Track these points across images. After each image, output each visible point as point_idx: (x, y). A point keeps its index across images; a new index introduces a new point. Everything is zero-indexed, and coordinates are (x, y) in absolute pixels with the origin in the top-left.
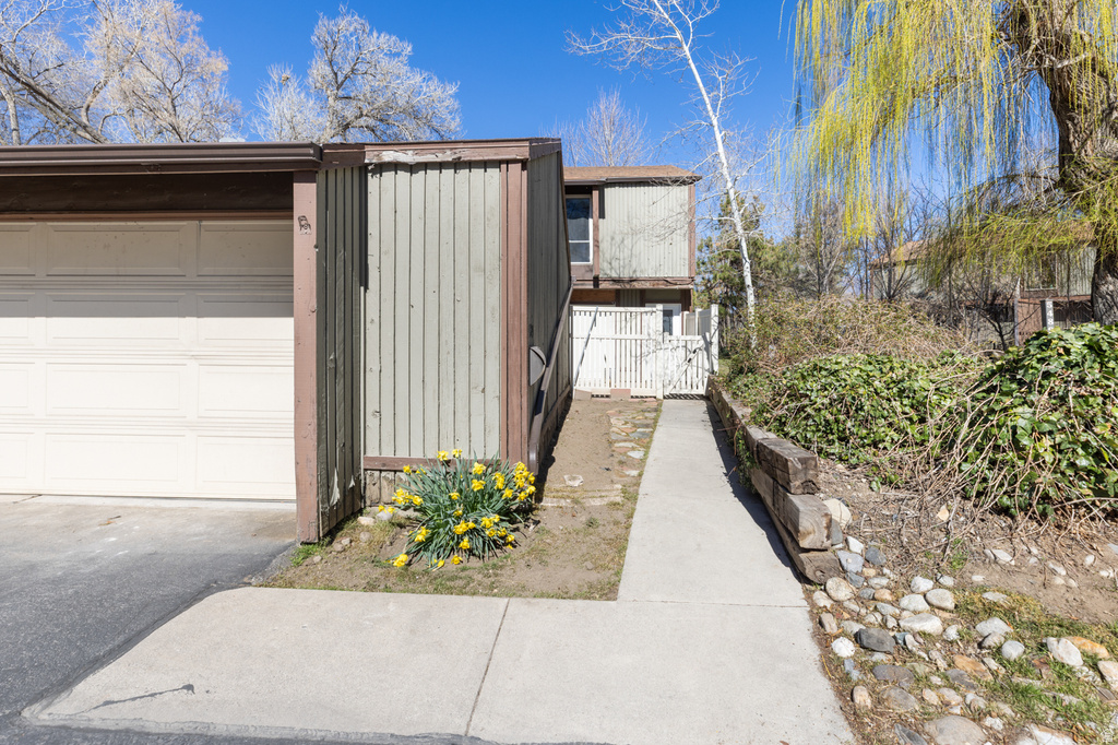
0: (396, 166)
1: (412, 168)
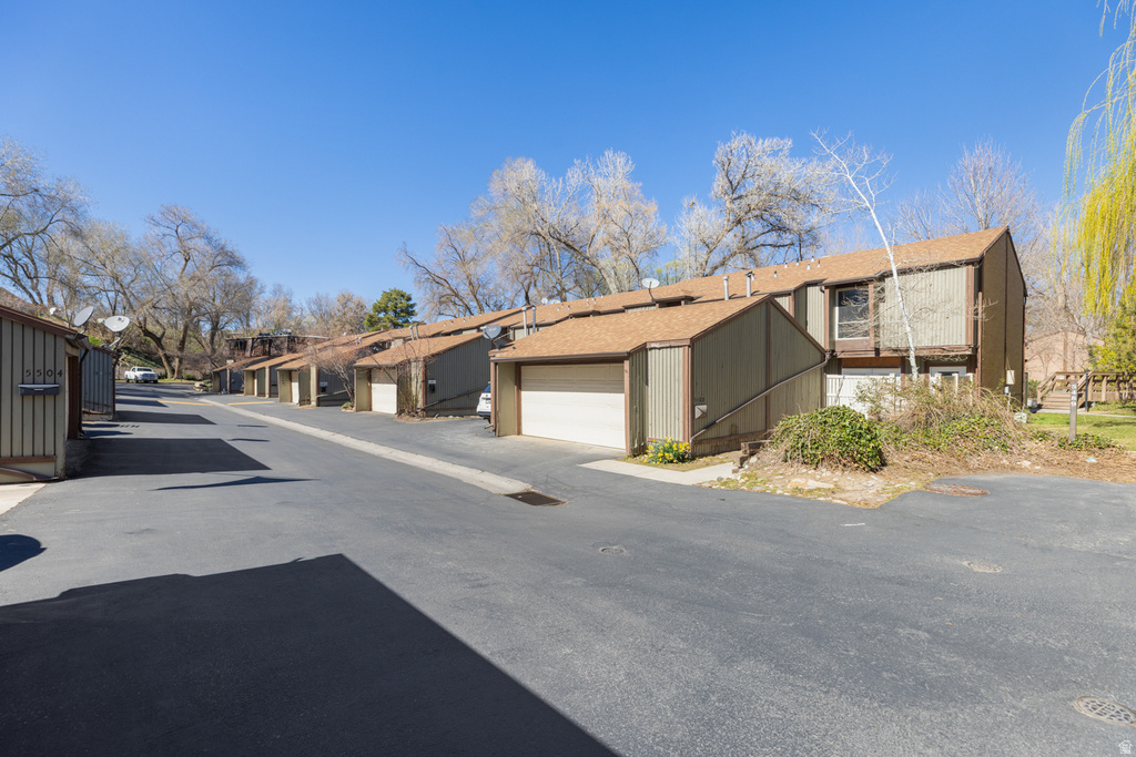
0: (655, 348)
1: (659, 349)
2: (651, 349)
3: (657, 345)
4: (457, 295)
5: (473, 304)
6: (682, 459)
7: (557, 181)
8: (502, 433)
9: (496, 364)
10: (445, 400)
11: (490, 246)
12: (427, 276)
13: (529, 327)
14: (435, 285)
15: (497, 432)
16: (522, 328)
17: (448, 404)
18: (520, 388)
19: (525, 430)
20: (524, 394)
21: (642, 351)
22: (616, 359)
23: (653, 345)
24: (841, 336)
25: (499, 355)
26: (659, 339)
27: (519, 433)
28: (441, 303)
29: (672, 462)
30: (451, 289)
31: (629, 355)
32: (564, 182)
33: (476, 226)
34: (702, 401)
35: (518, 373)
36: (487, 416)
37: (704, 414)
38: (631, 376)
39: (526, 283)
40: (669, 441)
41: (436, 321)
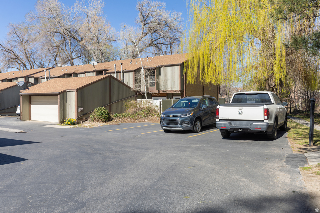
1: (70, 92)
2: (67, 92)
3: (69, 91)
4: (18, 58)
5: (27, 63)
6: (74, 124)
7: (70, 7)
8: (23, 120)
9: (21, 95)
10: (4, 109)
11: (34, 37)
12: (2, 48)
13: (47, 78)
14: (6, 53)
15: (21, 119)
16: (44, 78)
17: (6, 111)
18: (31, 104)
19: (32, 119)
20: (32, 106)
21: (65, 92)
22: (56, 95)
23: (68, 91)
24: (150, 86)
25: (23, 92)
26: (70, 89)
27: (30, 119)
28: (9, 62)
29: (70, 124)
30: (14, 55)
31: (59, 93)
32: (73, 8)
33: (28, 26)
34: (81, 107)
35: (30, 98)
36: (19, 114)
37: (81, 111)
38: (60, 100)
39: (55, 54)
40: (70, 119)
41: (7, 71)
